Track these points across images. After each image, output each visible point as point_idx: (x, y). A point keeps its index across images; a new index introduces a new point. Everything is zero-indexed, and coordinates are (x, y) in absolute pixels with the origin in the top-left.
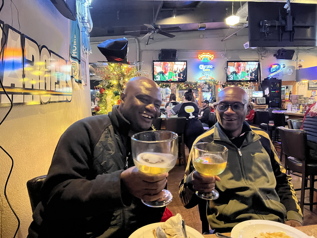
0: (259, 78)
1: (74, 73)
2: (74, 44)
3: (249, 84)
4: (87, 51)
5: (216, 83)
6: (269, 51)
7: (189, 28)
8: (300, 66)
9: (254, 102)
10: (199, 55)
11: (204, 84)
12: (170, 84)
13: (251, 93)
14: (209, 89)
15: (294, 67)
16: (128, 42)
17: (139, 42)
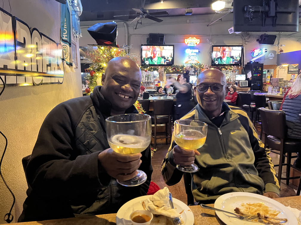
0: (242, 62)
1: (65, 56)
2: (65, 28)
3: (233, 68)
4: (77, 34)
5: (202, 66)
6: (252, 37)
7: (177, 13)
8: (281, 51)
9: (237, 85)
10: (186, 40)
11: (190, 68)
12: (158, 68)
13: (234, 77)
14: (194, 72)
15: (276, 52)
16: (117, 25)
17: (128, 26)
